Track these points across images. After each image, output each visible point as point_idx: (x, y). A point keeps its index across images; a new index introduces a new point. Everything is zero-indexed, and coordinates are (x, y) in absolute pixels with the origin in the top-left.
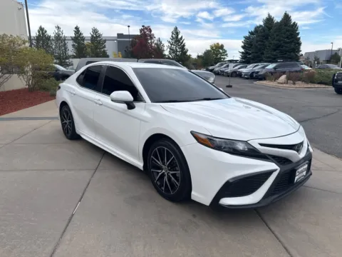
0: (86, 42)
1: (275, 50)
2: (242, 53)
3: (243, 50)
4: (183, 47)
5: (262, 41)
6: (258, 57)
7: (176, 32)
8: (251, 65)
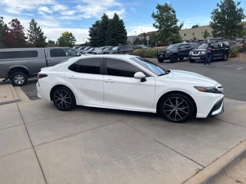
1: (113, 38)
2: (90, 39)
3: (89, 37)
4: (41, 35)
5: (103, 32)
6: (102, 42)
7: (33, 24)
8: (100, 48)
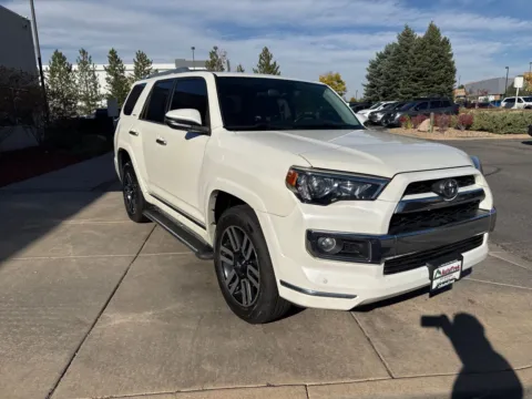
0: (127, 74)
2: (368, 86)
3: (367, 82)
5: (396, 68)
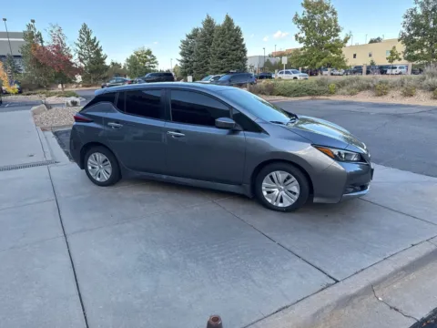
2: (182, 61)
3: (181, 58)
7: (85, 31)
